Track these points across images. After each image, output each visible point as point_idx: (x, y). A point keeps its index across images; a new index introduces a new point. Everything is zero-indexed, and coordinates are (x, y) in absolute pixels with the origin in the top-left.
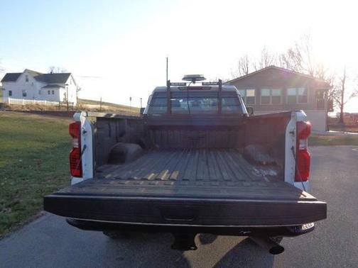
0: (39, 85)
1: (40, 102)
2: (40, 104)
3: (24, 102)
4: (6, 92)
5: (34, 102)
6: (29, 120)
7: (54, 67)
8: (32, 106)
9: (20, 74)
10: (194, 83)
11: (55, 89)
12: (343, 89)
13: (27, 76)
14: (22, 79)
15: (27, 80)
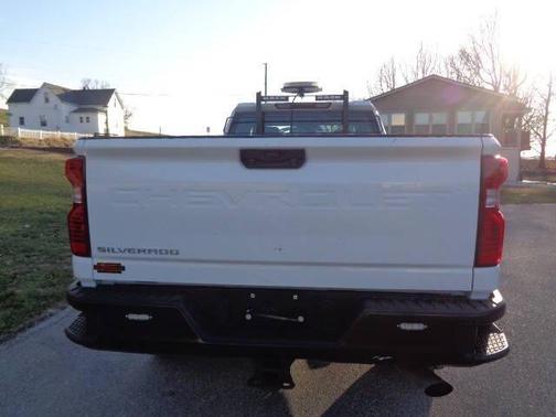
0: (66, 108)
1: (67, 135)
2: (68, 138)
3: (42, 134)
4: (15, 119)
5: (58, 134)
6: (46, 163)
7: (89, 81)
8: (55, 140)
9: (36, 90)
10: (302, 96)
11: (90, 115)
12: (547, 113)
13: (46, 93)
14: (39, 99)
15: (47, 100)
